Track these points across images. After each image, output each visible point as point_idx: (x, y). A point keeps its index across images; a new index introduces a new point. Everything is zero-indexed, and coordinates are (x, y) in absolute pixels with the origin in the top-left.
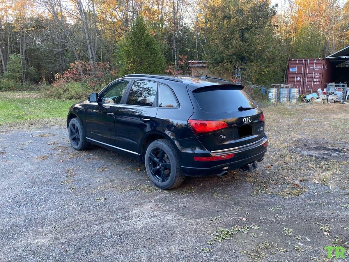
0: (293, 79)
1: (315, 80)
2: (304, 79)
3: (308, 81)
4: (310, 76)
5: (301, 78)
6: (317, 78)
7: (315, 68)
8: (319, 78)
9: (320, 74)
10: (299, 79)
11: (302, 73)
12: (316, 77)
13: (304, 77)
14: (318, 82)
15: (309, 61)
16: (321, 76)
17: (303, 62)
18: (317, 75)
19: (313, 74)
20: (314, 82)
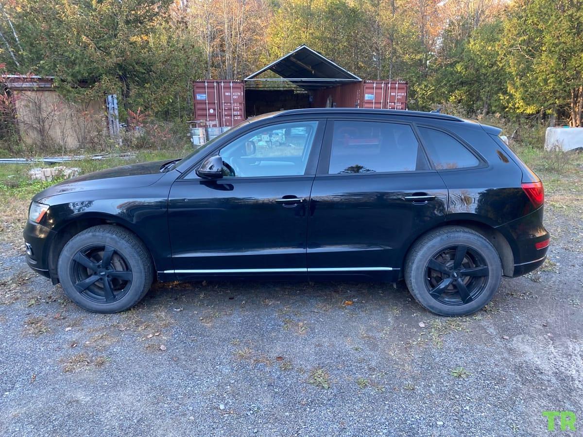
0: (204, 112)
1: (235, 113)
2: (220, 112)
3: (225, 115)
4: (228, 106)
5: (214, 110)
6: (237, 110)
7: (233, 95)
8: (240, 109)
9: (240, 104)
10: (212, 111)
11: (216, 102)
12: (236, 108)
13: (220, 109)
14: (239, 115)
15: (222, 84)
16: (242, 107)
17: (215, 84)
18: (237, 106)
19: (231, 103)
20: (234, 116)
